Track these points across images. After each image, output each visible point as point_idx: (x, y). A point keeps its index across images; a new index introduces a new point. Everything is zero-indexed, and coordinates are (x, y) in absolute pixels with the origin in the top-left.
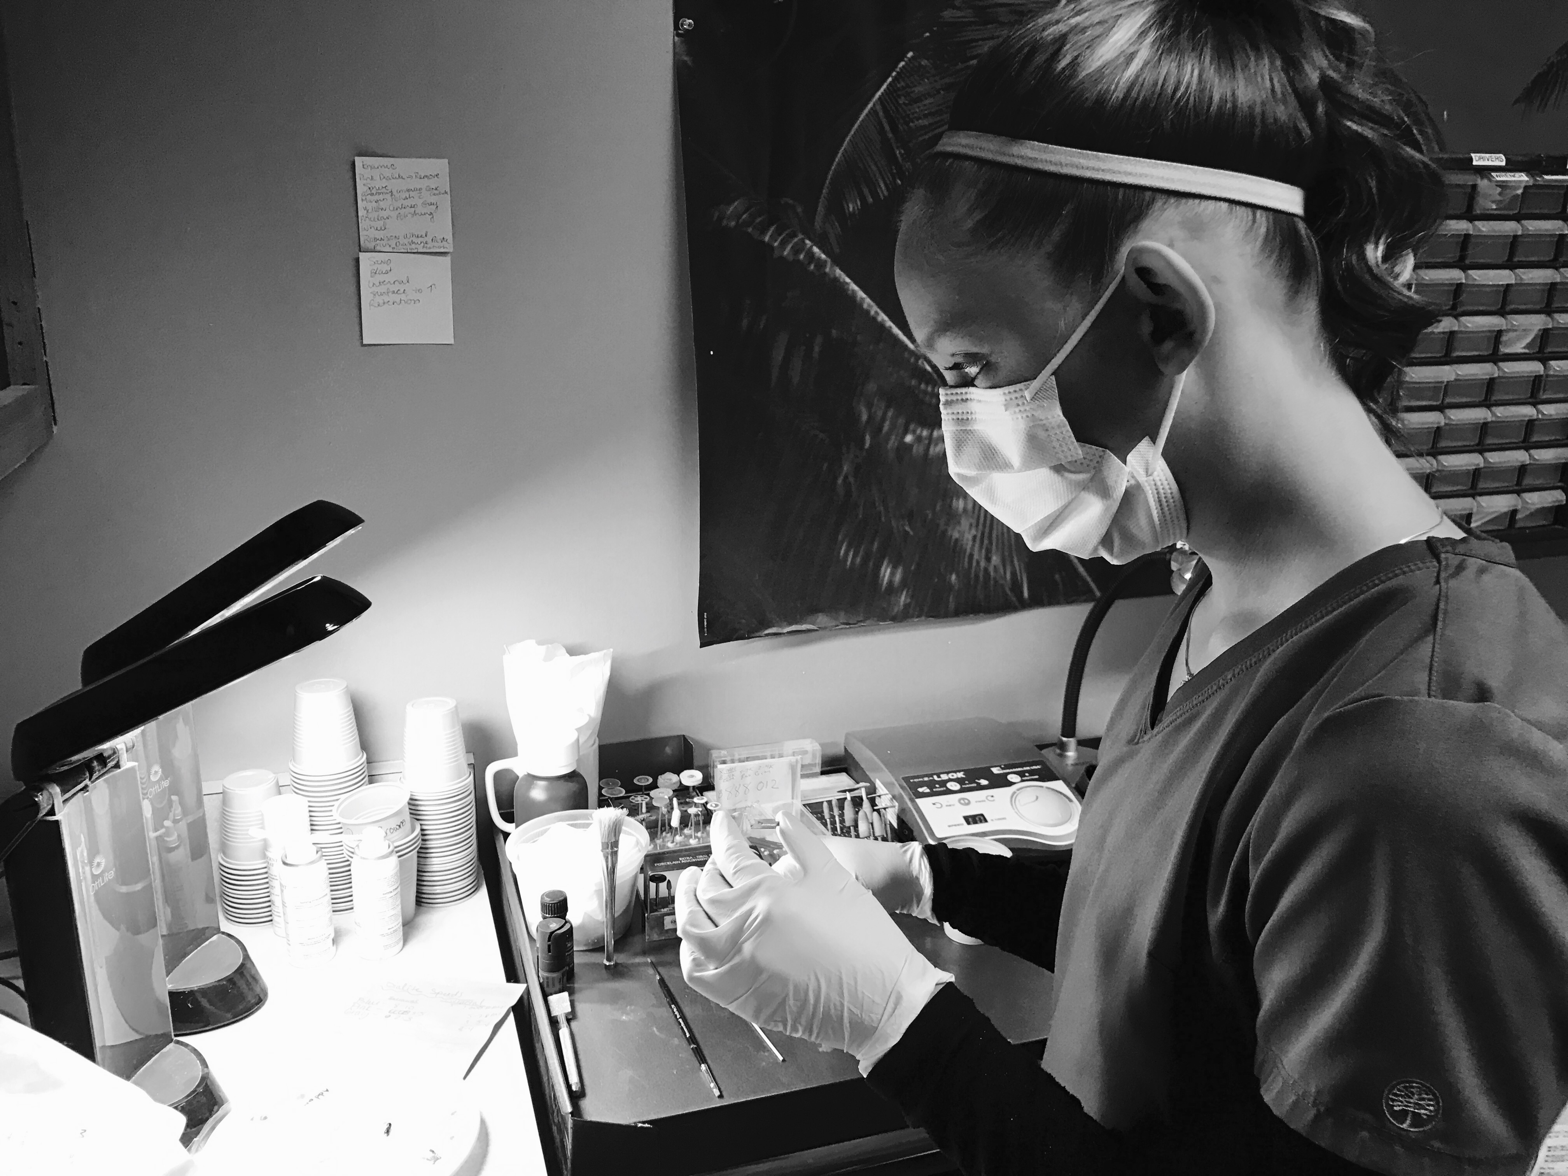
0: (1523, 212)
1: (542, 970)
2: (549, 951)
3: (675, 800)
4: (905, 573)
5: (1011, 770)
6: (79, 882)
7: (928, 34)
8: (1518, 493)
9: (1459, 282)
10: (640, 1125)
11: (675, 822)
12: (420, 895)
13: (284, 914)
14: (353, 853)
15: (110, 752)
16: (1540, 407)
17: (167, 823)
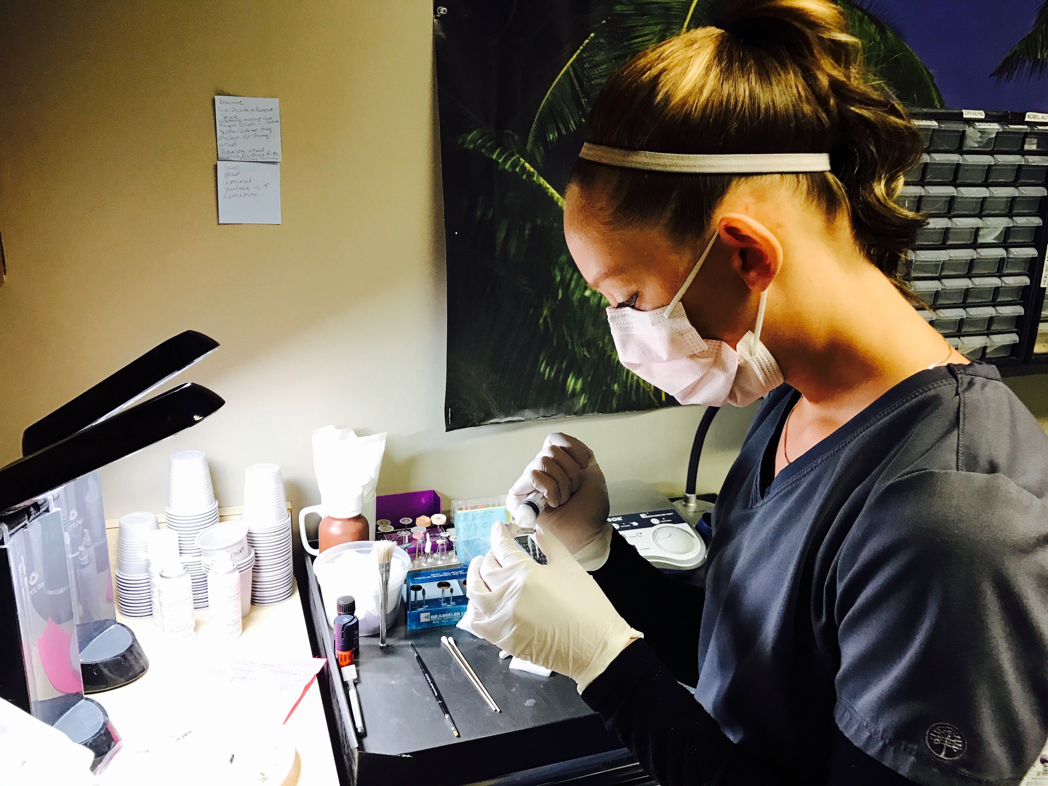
0: (995, 149)
1: (337, 649)
2: (343, 637)
3: (428, 534)
4: (584, 384)
5: (653, 516)
6: (20, 589)
7: (604, 22)
8: (988, 335)
9: (953, 195)
10: (404, 756)
11: (428, 549)
12: (254, 598)
13: (161, 611)
14: (208, 569)
15: (42, 501)
16: (1004, 278)
17: (81, 548)
